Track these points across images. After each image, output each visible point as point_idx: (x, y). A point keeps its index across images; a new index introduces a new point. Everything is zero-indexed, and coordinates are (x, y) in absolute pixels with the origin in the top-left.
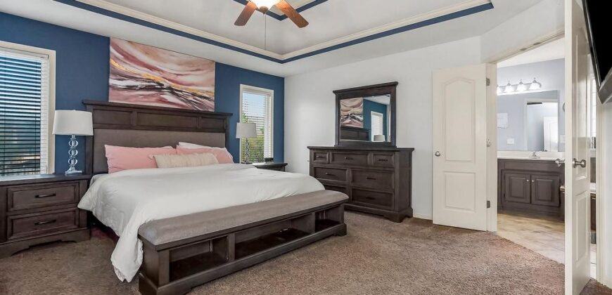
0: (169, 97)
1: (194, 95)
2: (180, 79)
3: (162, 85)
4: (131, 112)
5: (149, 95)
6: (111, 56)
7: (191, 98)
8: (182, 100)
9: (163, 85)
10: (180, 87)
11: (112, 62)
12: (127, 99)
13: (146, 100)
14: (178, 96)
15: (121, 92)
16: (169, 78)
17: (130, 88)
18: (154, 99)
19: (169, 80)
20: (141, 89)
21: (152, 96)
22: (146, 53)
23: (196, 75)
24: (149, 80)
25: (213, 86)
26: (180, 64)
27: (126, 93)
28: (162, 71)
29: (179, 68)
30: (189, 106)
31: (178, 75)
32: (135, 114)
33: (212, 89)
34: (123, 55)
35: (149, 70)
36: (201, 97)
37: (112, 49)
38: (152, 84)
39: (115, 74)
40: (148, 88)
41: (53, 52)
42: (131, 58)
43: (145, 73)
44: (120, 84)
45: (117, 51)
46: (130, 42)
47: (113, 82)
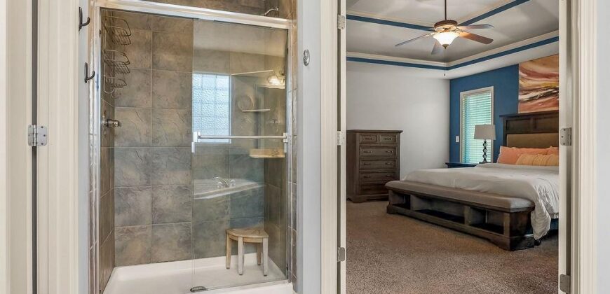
4: (529, 119)
5: (546, 101)
6: (520, 78)
11: (520, 82)
12: (530, 108)
13: (544, 106)
15: (526, 104)
17: (532, 99)
18: (551, 104)
20: (540, 97)
21: (549, 101)
22: (544, 65)
24: (547, 88)
27: (530, 104)
32: (531, 121)
34: (527, 74)
35: (545, 79)
37: (520, 73)
38: (550, 90)
39: (522, 91)
40: (545, 96)
41: (492, 88)
42: (532, 74)
43: (544, 82)
44: (525, 97)
45: (524, 73)
46: (531, 61)
47: (521, 97)
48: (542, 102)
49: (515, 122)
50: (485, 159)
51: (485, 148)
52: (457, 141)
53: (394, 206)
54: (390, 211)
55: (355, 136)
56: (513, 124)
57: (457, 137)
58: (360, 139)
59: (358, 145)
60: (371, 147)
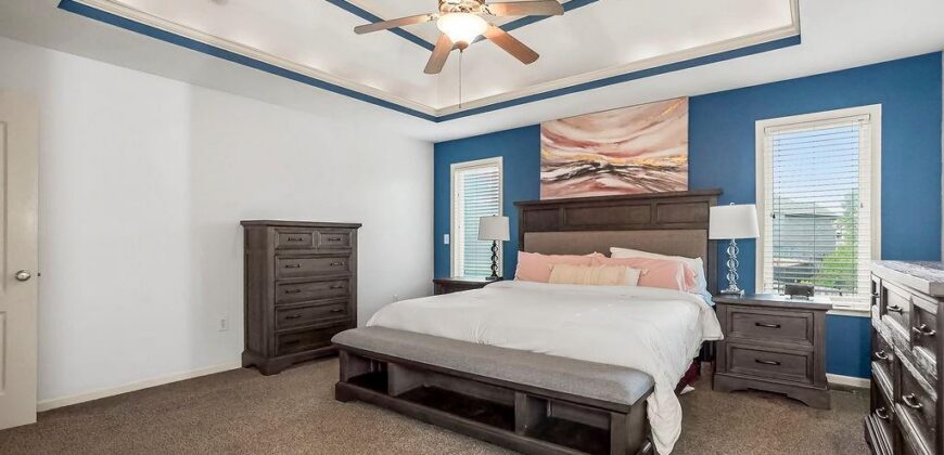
0: (608, 180)
1: (646, 168)
2: (623, 148)
3: (597, 165)
4: (558, 209)
5: (581, 183)
6: (542, 145)
7: (641, 175)
8: (628, 181)
9: (599, 164)
10: (622, 161)
11: (543, 151)
12: (557, 193)
13: (578, 189)
14: (620, 175)
15: (551, 186)
16: (607, 152)
17: (560, 179)
18: (588, 187)
19: (607, 155)
20: (572, 177)
21: (585, 183)
22: (577, 127)
23: (651, 133)
24: (582, 162)
25: (683, 143)
26: (622, 126)
27: (557, 186)
28: (598, 145)
29: (623, 131)
30: (639, 189)
31: (619, 143)
32: (562, 211)
33: (683, 150)
34: (551, 139)
35: (579, 149)
36: (661, 168)
37: (543, 138)
38: (585, 166)
39: (545, 165)
40: (580, 174)
41: (500, 159)
42: (559, 140)
43: (577, 154)
44: (551, 176)
45: (548, 137)
46: (559, 120)
47: (543, 175)
48: (573, 185)
49: (535, 214)
50: (494, 272)
51: (495, 255)
52: (446, 242)
53: (350, 386)
54: (342, 394)
55: (264, 236)
56: (533, 216)
57: (446, 236)
58: (274, 240)
59: (271, 251)
60: (298, 257)
